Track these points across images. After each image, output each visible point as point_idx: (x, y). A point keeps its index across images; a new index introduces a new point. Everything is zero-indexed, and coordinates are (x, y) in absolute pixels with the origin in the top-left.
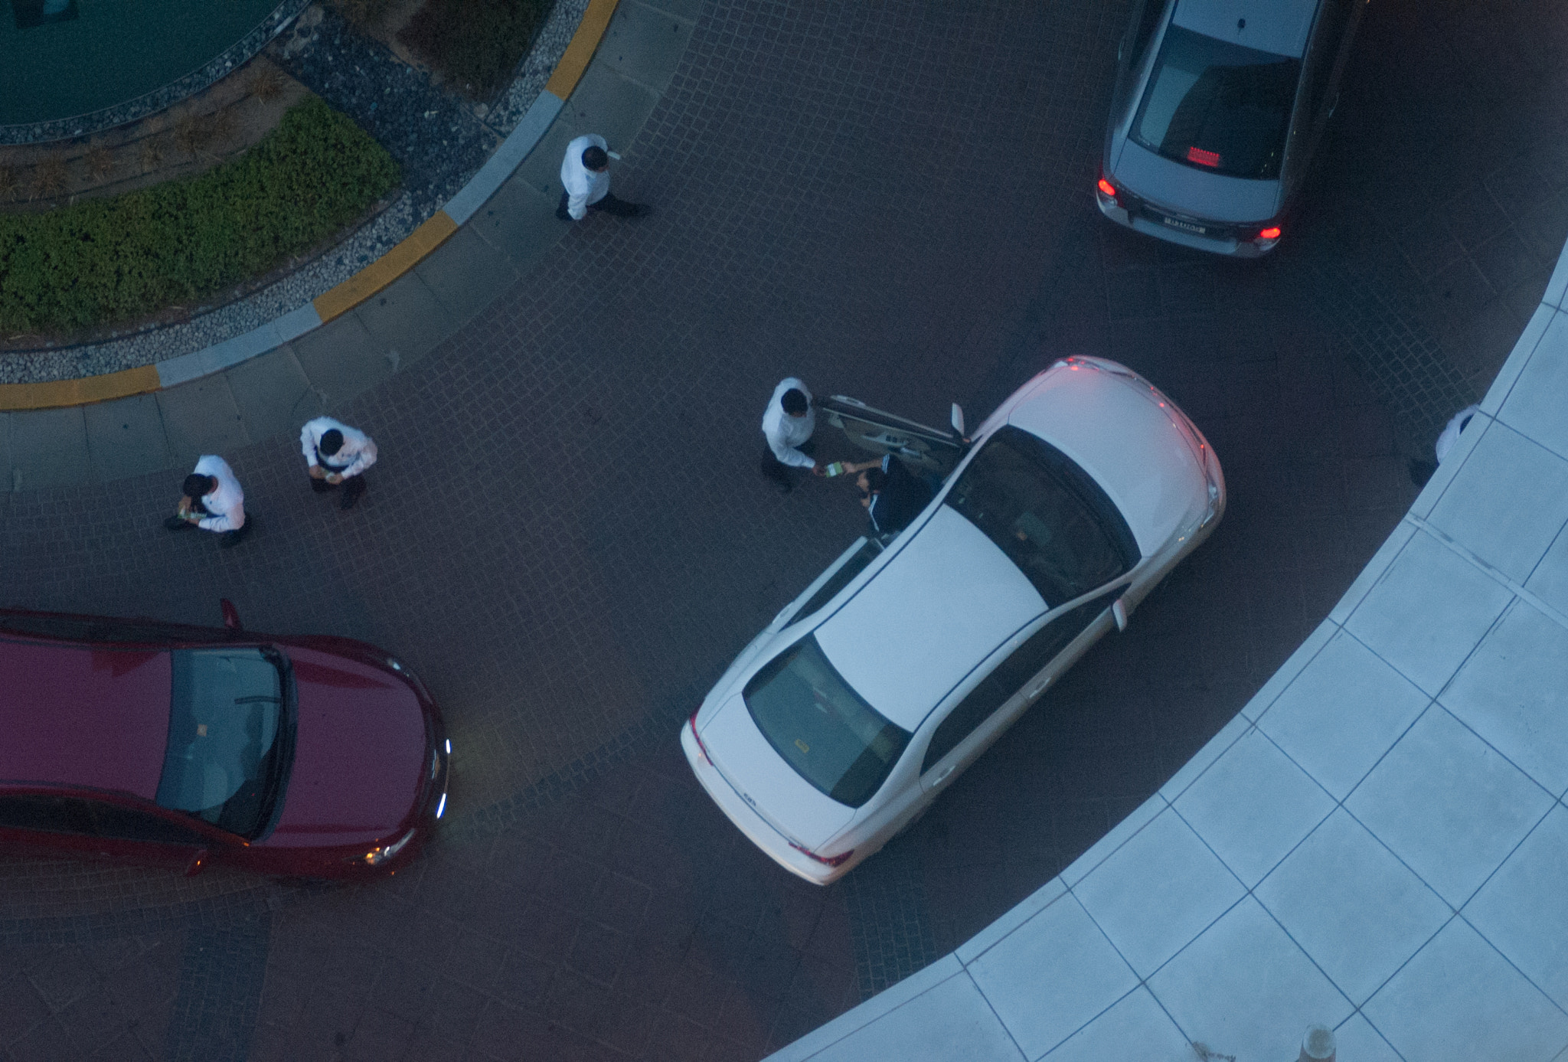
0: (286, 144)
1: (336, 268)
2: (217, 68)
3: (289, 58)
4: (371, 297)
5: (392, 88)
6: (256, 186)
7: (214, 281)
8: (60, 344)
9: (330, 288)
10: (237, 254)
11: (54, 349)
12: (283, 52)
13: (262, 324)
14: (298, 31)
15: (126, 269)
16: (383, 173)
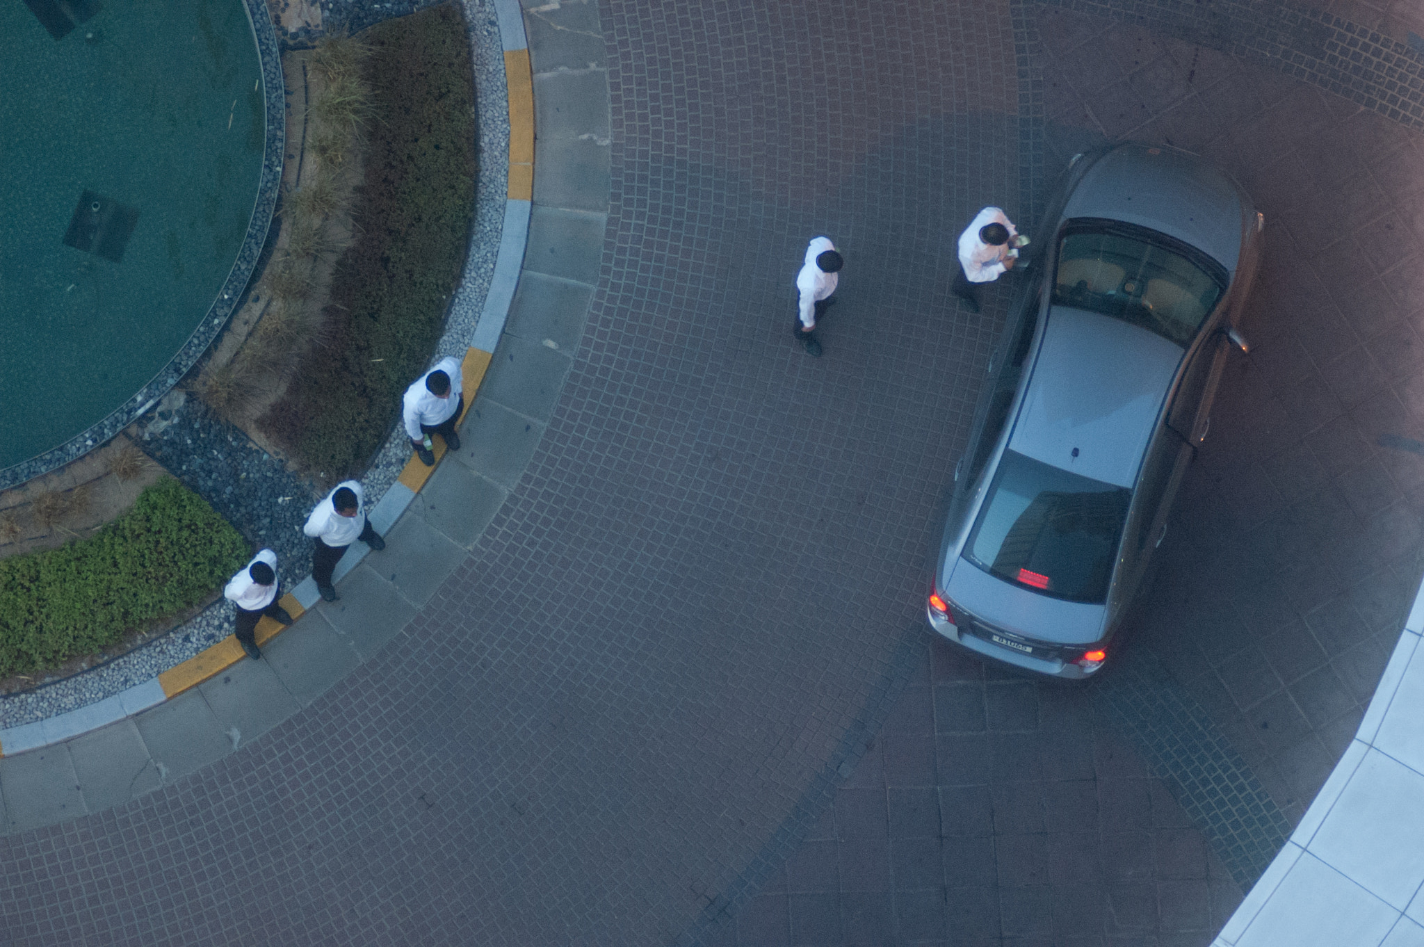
0: (140, 523)
1: (183, 645)
2: (78, 446)
3: (149, 439)
4: (216, 675)
5: (248, 474)
6: (109, 561)
7: (61, 654)
9: (176, 665)
10: (86, 627)
12: (144, 433)
13: (107, 697)
14: (159, 413)
16: (234, 555)
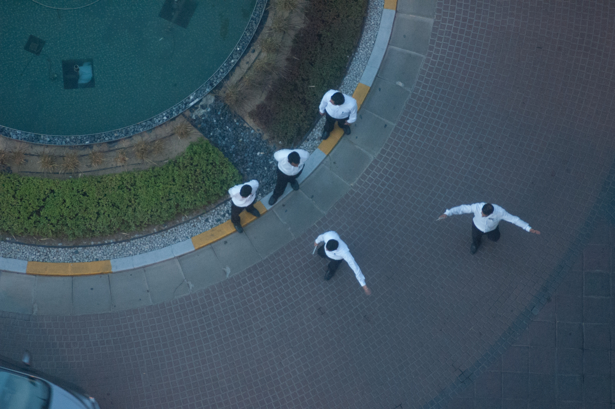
0: (188, 160)
1: (205, 223)
2: (159, 119)
3: (195, 118)
4: (220, 239)
5: (243, 139)
6: (171, 178)
7: (144, 223)
8: (65, 245)
9: (201, 233)
10: (157, 211)
11: (62, 247)
12: (192, 115)
13: (165, 246)
14: (201, 106)
15: (102, 212)
16: (233, 180)
